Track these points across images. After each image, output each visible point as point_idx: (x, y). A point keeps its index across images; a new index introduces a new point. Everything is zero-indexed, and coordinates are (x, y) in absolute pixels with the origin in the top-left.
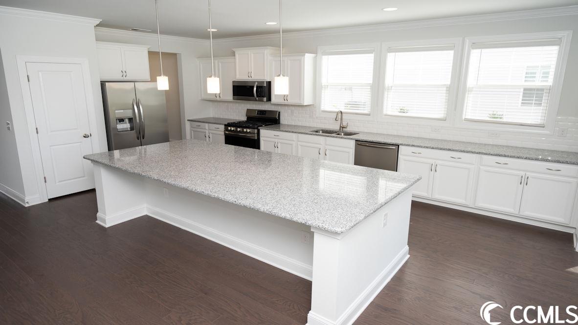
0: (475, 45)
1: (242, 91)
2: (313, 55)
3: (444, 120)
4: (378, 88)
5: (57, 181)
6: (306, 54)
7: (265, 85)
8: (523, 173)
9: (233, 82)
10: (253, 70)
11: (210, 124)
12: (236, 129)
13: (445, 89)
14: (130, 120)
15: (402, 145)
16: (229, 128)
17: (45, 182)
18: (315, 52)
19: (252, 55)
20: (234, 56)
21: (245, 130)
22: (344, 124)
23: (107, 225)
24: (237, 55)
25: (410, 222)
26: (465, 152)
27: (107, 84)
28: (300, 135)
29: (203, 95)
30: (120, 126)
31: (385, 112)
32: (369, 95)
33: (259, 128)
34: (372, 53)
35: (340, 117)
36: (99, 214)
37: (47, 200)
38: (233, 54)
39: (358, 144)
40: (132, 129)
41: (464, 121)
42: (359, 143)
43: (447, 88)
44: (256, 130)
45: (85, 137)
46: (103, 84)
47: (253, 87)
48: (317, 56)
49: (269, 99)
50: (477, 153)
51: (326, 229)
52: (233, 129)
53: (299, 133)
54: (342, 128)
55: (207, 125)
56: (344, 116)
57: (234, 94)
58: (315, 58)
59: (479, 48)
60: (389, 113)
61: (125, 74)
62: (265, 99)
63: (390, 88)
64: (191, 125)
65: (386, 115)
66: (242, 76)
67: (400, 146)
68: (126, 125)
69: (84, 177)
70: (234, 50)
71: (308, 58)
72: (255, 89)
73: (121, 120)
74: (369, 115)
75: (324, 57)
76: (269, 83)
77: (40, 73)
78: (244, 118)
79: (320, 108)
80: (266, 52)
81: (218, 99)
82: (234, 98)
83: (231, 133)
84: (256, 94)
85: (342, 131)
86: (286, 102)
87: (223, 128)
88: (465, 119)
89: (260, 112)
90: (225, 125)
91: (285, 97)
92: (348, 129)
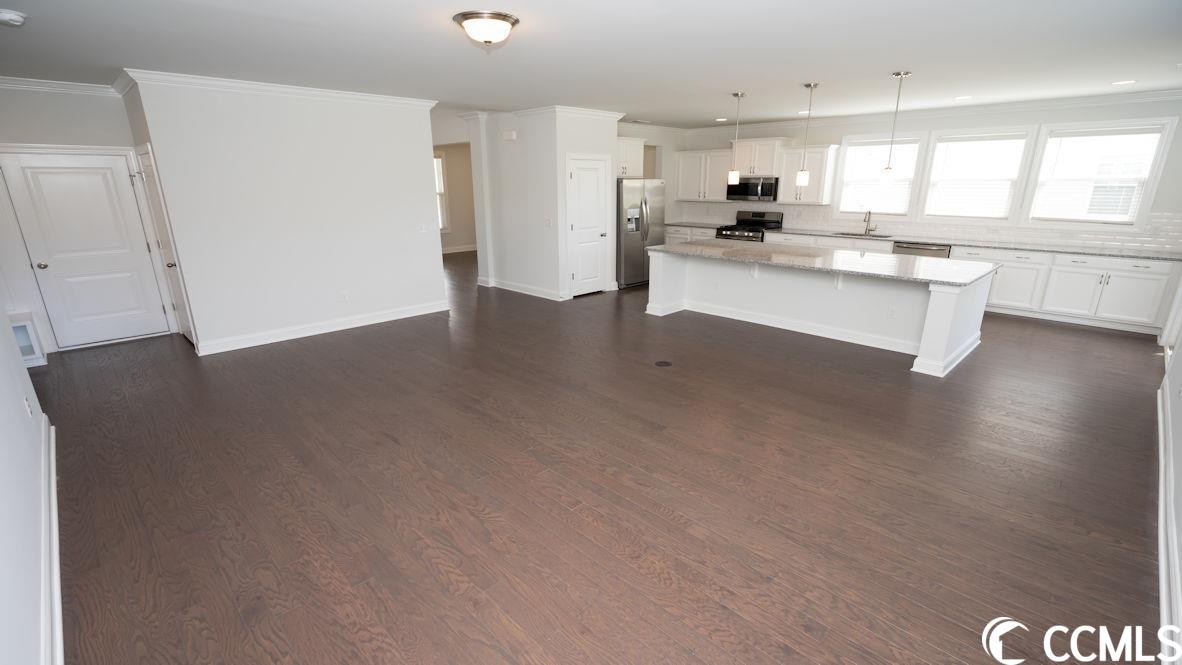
0: (1052, 134)
1: (740, 189)
2: (837, 146)
3: (1006, 219)
4: (919, 187)
5: (580, 279)
6: (830, 145)
7: (772, 182)
8: (1104, 272)
10: (756, 163)
11: (694, 229)
12: (729, 233)
13: (1010, 183)
14: (638, 220)
15: (954, 245)
16: (721, 233)
17: (573, 278)
18: (840, 143)
19: (758, 147)
20: (732, 148)
21: (744, 234)
22: (872, 226)
26: (1035, 251)
27: (625, 182)
30: (629, 227)
31: (927, 212)
33: (760, 231)
34: (916, 143)
35: (867, 218)
36: (650, 305)
37: (572, 297)
38: (731, 146)
39: (898, 247)
40: (637, 229)
41: (1031, 220)
42: (899, 245)
43: (1013, 182)
44: (761, 234)
45: (601, 236)
46: (619, 182)
47: (757, 185)
48: (841, 147)
49: (774, 198)
50: (1049, 252)
52: (724, 233)
53: (818, 236)
54: (870, 231)
55: (688, 230)
56: (873, 218)
57: (727, 195)
58: (839, 150)
59: (1059, 137)
60: (934, 213)
61: (625, 171)
62: (772, 198)
63: (936, 184)
65: (929, 215)
67: (952, 247)
68: (632, 226)
69: (596, 277)
70: (732, 141)
71: (833, 148)
72: (760, 188)
73: (630, 220)
74: (906, 215)
75: (849, 148)
76: (777, 179)
78: (734, 222)
79: (838, 208)
80: (777, 143)
81: (701, 199)
82: (728, 198)
83: (727, 237)
84: (760, 192)
85: (869, 235)
86: (798, 202)
87: (714, 232)
88: (1033, 218)
89: (756, 214)
90: (718, 229)
91: (797, 197)
92: (876, 233)
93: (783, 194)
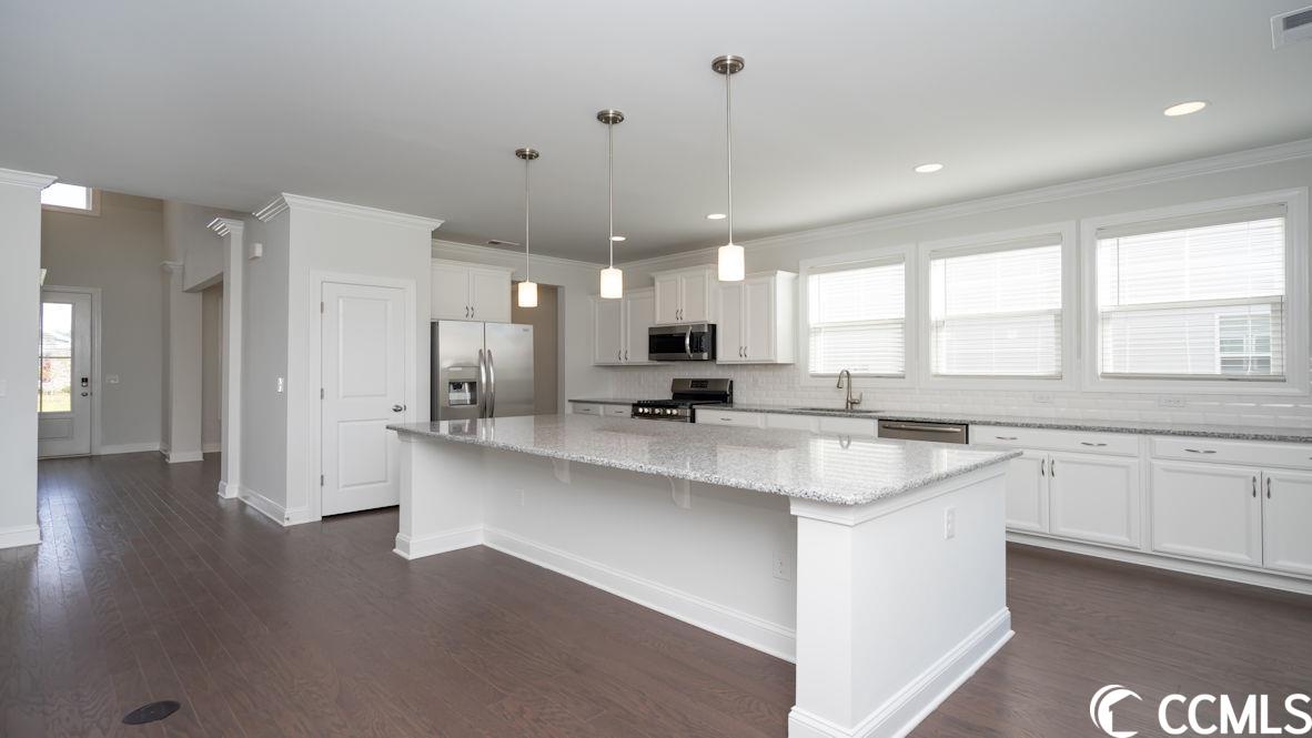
0: (1104, 232)
1: (666, 344)
3: (1058, 378)
4: (916, 326)
5: (341, 485)
6: (779, 272)
7: (706, 331)
8: (1255, 472)
9: (650, 329)
10: (684, 304)
11: (607, 406)
12: (653, 411)
13: (1052, 318)
14: (473, 385)
15: (974, 423)
16: (641, 410)
17: (322, 484)
18: (796, 270)
19: (684, 281)
20: (653, 285)
21: (669, 412)
22: (855, 397)
23: (411, 556)
24: (657, 284)
25: (1008, 575)
26: (1111, 431)
27: (441, 322)
28: (770, 415)
29: (597, 358)
30: (455, 396)
31: (934, 370)
32: (900, 340)
33: (694, 407)
34: (900, 263)
35: (845, 385)
36: (399, 536)
37: (320, 519)
38: (652, 283)
39: (885, 427)
40: (473, 401)
41: (1101, 380)
42: (887, 424)
43: (1056, 316)
44: (688, 411)
45: (395, 410)
46: (434, 326)
47: (684, 336)
48: (797, 277)
49: (713, 356)
50: (1140, 432)
51: (822, 498)
52: (646, 411)
53: (768, 412)
54: (852, 403)
55: (601, 407)
56: (854, 382)
57: (651, 352)
58: (795, 281)
59: (1112, 237)
60: (943, 371)
61: (471, 312)
62: (706, 356)
63: (940, 325)
64: (574, 408)
65: (936, 376)
66: (664, 318)
67: (970, 427)
68: (464, 395)
69: (385, 481)
70: (653, 274)
71: (783, 279)
72: (687, 341)
73: (457, 386)
74: (903, 377)
75: (811, 278)
76: (713, 328)
77: (341, 301)
78: (668, 396)
79: (807, 366)
81: (623, 362)
82: (650, 359)
83: (644, 415)
84: (689, 348)
85: (851, 409)
86: (743, 360)
87: (629, 410)
88: (1103, 374)
89: (696, 383)
90: (634, 405)
91: (742, 352)
92: (862, 407)
93: (725, 353)
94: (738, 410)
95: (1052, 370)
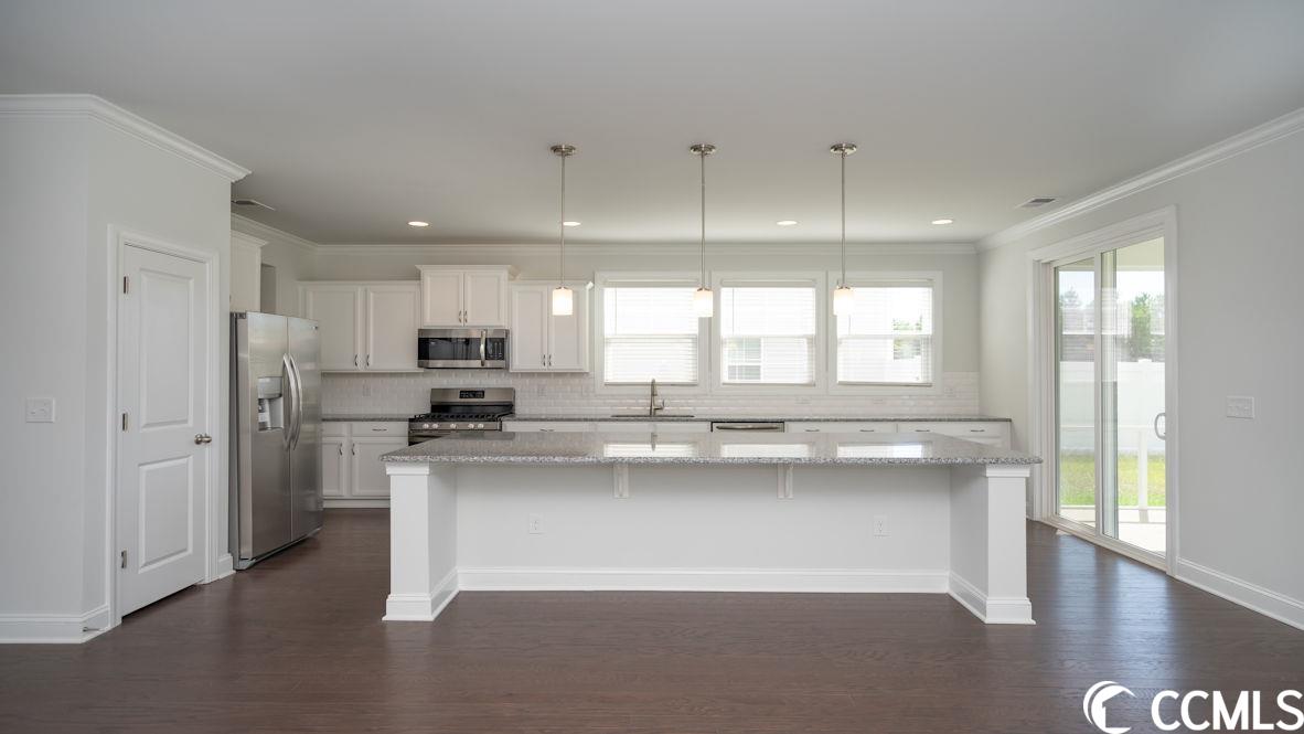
2: (592, 285)
3: (811, 385)
5: (142, 563)
9: (420, 330)
10: (469, 305)
11: (355, 424)
13: (807, 342)
15: (789, 420)
16: (419, 427)
17: (123, 565)
18: (593, 281)
19: (468, 278)
20: (420, 279)
24: (425, 279)
31: (724, 378)
33: (502, 419)
36: (397, 598)
37: (121, 621)
38: (417, 276)
41: (838, 386)
42: (720, 425)
43: (810, 340)
44: (498, 424)
45: (198, 442)
47: (476, 342)
48: (594, 287)
52: (434, 426)
54: (655, 409)
57: (419, 358)
62: (503, 363)
65: (726, 384)
66: (439, 319)
67: (786, 423)
68: (265, 417)
69: (185, 550)
70: (418, 267)
72: (482, 347)
74: (697, 385)
75: (606, 290)
76: (507, 332)
77: (143, 276)
79: (602, 376)
80: (503, 273)
81: (361, 368)
82: (418, 366)
84: (483, 355)
85: (654, 414)
86: (545, 369)
88: (841, 384)
89: (467, 393)
90: (411, 420)
91: (546, 359)
92: (667, 410)
93: (521, 356)
94: (520, 420)
95: (805, 380)
